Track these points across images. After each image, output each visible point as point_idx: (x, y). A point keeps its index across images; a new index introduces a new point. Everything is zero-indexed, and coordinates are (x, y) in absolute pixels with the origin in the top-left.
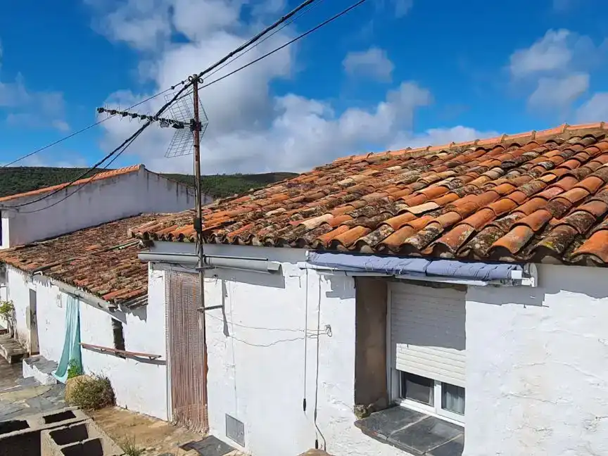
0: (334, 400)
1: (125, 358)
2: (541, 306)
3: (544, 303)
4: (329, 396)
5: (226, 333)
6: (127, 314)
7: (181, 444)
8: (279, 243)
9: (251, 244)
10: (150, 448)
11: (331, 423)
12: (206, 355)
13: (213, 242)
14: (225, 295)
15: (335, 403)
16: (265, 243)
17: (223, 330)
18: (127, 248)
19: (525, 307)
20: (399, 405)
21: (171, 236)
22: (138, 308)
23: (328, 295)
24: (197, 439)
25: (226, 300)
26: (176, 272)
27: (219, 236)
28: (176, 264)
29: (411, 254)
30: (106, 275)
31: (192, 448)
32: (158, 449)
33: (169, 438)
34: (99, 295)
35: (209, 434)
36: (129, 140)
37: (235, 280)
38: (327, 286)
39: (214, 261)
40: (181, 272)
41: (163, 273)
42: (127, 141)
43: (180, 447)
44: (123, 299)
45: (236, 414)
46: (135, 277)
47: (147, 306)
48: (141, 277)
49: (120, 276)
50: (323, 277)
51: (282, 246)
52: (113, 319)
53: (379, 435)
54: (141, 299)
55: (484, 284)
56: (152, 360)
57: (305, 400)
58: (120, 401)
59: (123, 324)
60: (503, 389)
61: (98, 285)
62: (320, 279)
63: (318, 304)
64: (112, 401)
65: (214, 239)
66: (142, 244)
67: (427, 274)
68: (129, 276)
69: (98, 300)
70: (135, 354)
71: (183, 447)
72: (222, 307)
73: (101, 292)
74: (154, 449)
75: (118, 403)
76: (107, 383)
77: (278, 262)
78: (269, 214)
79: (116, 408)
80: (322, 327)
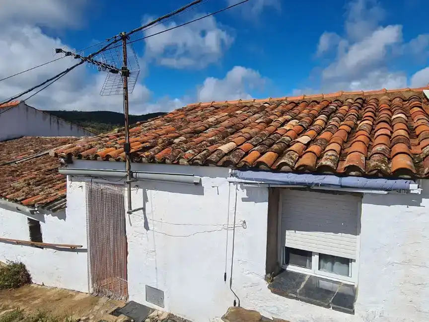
0: (248, 272)
1: (43, 248)
2: (420, 206)
3: (421, 204)
4: (243, 269)
5: (146, 227)
6: (45, 215)
7: (110, 311)
8: (206, 163)
9: (178, 163)
10: (84, 318)
11: (244, 287)
12: (127, 243)
13: (141, 162)
14: (145, 199)
15: (249, 273)
16: (192, 162)
17: (143, 225)
18: (22, 162)
19: (408, 207)
20: (286, 270)
21: (97, 156)
22: (59, 211)
23: (244, 200)
24: (122, 305)
25: (147, 204)
26: (97, 183)
27: (147, 156)
28: (96, 177)
29: (325, 172)
30: (16, 184)
31: (121, 313)
32: (91, 318)
33: (97, 308)
34: (16, 201)
35: (130, 299)
36: (51, 80)
37: (156, 189)
38: (243, 194)
39: (140, 175)
40: (102, 183)
41: (83, 184)
42: (48, 81)
43: (110, 314)
44: (42, 203)
45: (157, 285)
46: (45, 186)
47: (66, 209)
48: (50, 186)
49: (30, 185)
50: (239, 188)
51: (208, 166)
52: (29, 219)
53: (290, 294)
54: (59, 204)
55: (386, 192)
56: (73, 249)
57: (225, 274)
58: (36, 279)
59: (40, 222)
60: (389, 259)
61: (12, 193)
62: (237, 189)
63: (234, 206)
64: (28, 280)
65: (141, 160)
66: (64, 162)
67: (342, 187)
68: (39, 185)
69: (15, 205)
70: (56, 245)
71: (112, 313)
72: (144, 209)
73: (18, 199)
74: (88, 319)
75: (33, 281)
76: (22, 267)
77: (198, 177)
78: (176, 141)
79: (32, 285)
80: (239, 222)
